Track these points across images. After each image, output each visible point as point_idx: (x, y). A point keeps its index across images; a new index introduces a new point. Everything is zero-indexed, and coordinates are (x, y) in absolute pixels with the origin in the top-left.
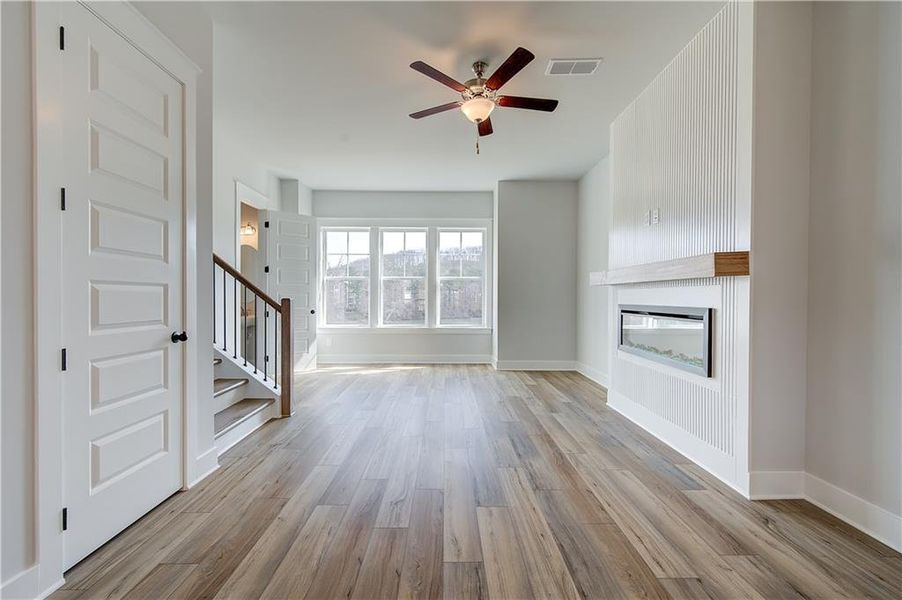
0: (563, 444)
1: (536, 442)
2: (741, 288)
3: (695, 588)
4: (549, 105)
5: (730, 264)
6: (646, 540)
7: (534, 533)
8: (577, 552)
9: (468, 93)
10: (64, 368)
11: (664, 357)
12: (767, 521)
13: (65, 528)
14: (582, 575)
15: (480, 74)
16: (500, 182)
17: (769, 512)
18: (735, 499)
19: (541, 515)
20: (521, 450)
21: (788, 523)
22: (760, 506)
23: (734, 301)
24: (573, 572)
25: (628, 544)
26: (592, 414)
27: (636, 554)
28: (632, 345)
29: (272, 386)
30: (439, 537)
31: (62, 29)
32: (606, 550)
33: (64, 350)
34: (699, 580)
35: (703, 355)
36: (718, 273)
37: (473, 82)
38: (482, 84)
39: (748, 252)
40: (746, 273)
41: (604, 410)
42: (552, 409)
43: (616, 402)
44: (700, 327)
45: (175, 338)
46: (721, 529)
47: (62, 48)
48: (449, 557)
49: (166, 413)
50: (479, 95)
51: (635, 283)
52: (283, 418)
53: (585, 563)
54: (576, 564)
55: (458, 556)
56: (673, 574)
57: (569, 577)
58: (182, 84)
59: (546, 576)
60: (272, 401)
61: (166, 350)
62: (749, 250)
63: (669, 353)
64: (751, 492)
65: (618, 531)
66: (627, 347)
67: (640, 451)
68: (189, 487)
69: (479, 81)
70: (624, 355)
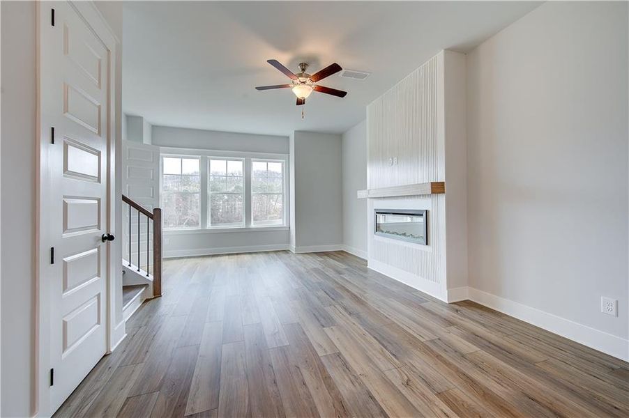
0: (354, 291)
1: (339, 291)
2: (441, 199)
3: (438, 342)
4: (342, 94)
5: (437, 188)
6: (412, 328)
7: (359, 335)
8: (384, 338)
9: (298, 81)
10: (52, 262)
11: (402, 237)
12: (457, 311)
13: (52, 384)
14: (390, 348)
15: (303, 70)
16: (295, 131)
17: (457, 307)
18: (442, 303)
19: (359, 326)
20: (332, 296)
21: (465, 310)
22: (453, 305)
23: (438, 207)
24: (385, 347)
25: (404, 330)
26: (361, 273)
27: (410, 335)
28: (383, 232)
29: (146, 274)
30: (310, 345)
31: (53, 11)
32: (396, 335)
33: (52, 249)
34: (439, 339)
35: (423, 234)
36: (432, 193)
37: (301, 75)
38: (307, 77)
39: (444, 183)
40: (444, 193)
41: (366, 271)
42: (339, 273)
43: (373, 265)
44: (421, 220)
45: (104, 239)
46: (441, 317)
47: (53, 24)
48: (321, 353)
49: (99, 296)
50: (304, 83)
51: (384, 198)
52: (155, 298)
53: (389, 343)
54: (386, 344)
55: (326, 352)
56: (428, 339)
57: (385, 350)
58: (108, 51)
59: (374, 352)
60: (146, 285)
61: (99, 248)
62: (444, 181)
63: (404, 234)
64: (448, 300)
65: (399, 326)
66: (381, 233)
67: (394, 289)
68: (112, 350)
69: (303, 75)
70: (379, 238)
